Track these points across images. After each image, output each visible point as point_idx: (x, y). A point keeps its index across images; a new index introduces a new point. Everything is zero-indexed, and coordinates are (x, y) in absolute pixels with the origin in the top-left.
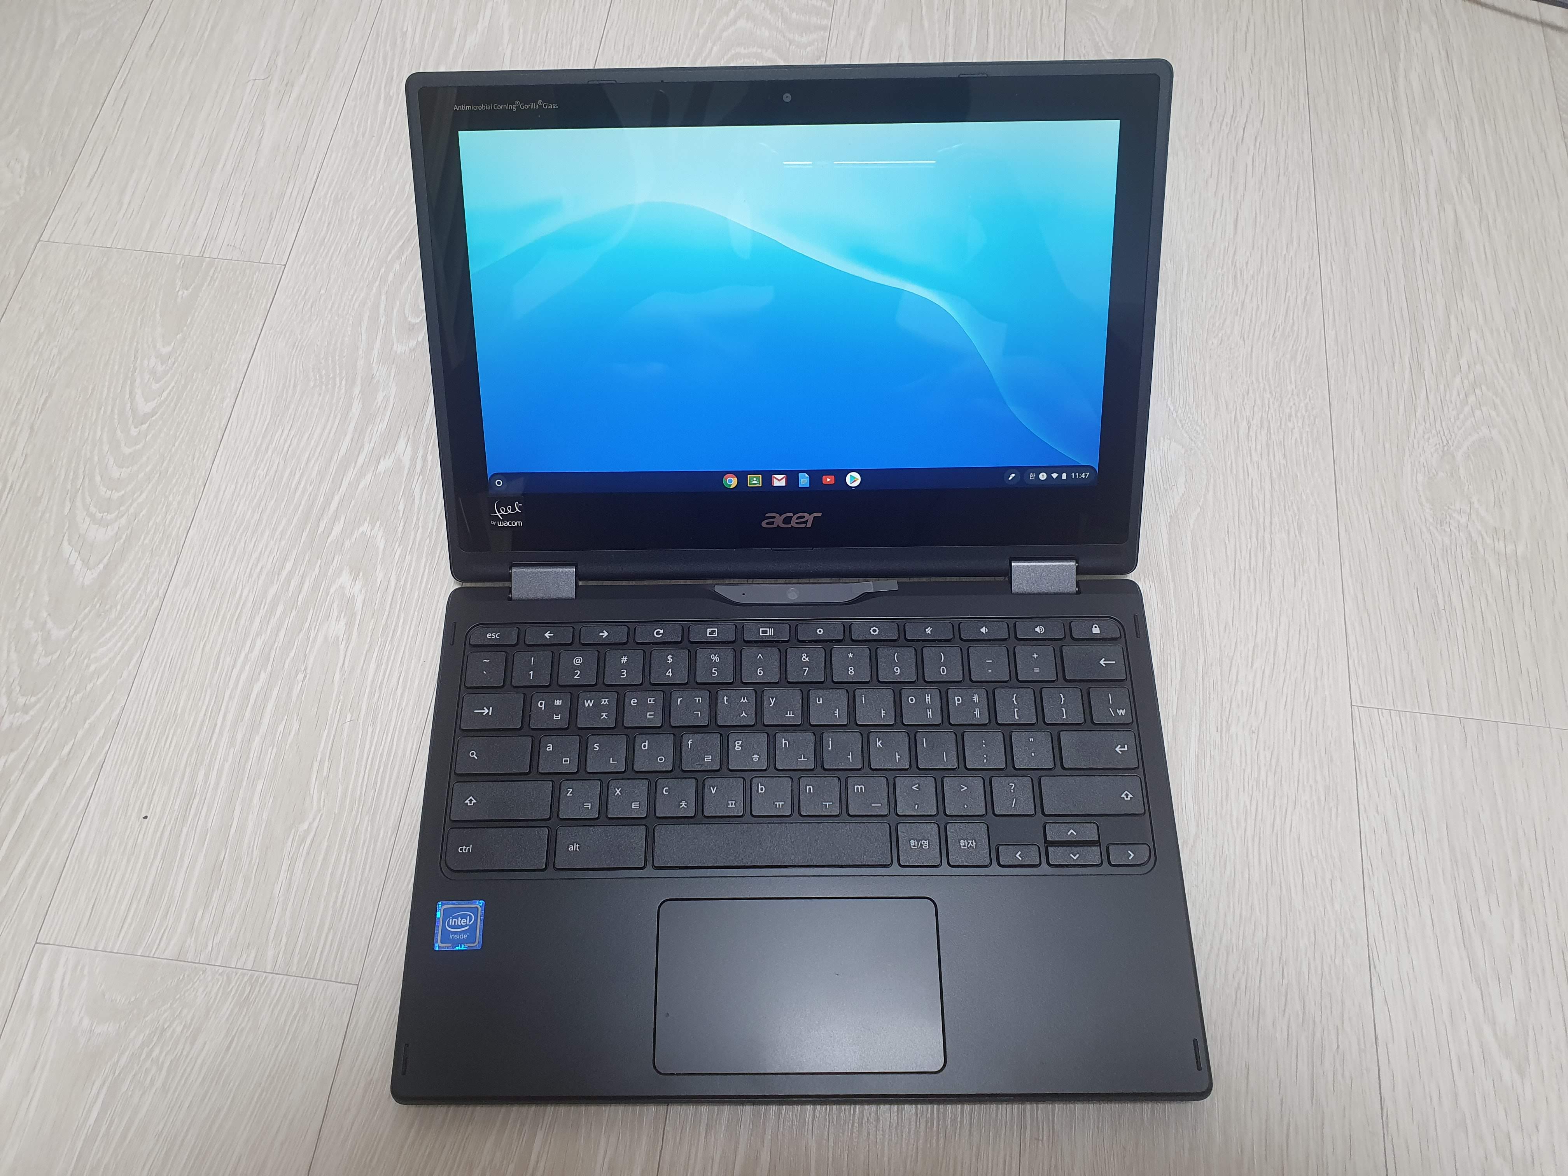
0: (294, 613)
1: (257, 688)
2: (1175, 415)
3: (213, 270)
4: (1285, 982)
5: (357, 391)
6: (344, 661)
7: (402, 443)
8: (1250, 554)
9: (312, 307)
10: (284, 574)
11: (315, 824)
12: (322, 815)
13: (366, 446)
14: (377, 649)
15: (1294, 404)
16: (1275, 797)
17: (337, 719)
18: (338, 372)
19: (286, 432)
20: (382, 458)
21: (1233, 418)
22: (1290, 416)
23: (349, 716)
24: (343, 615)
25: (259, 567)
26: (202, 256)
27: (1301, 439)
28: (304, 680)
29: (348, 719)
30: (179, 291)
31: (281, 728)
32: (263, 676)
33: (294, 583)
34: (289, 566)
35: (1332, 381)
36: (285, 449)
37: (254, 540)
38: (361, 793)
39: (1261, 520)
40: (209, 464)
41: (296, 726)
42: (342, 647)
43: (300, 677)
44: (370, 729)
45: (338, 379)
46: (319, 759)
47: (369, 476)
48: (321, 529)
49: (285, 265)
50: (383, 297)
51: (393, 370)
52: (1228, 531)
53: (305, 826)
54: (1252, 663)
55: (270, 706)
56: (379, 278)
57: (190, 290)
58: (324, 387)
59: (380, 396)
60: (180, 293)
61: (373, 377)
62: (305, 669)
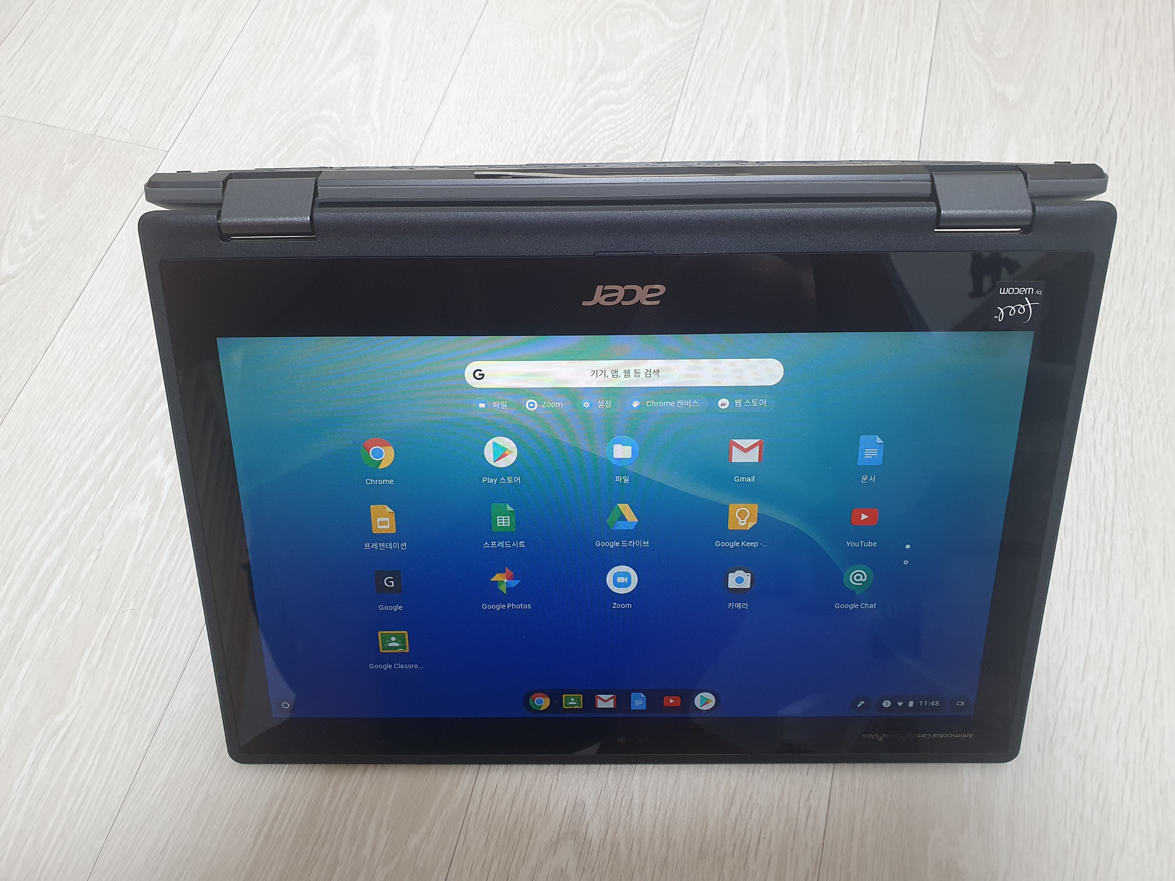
0: (102, 489)
1: (48, 561)
3: (101, 148)
6: (140, 545)
10: (102, 448)
11: (72, 718)
12: (81, 708)
14: (174, 537)
17: (119, 606)
23: (132, 604)
24: (148, 497)
25: (79, 439)
26: (94, 135)
29: (131, 607)
30: (65, 164)
31: (63, 607)
32: (57, 551)
33: (109, 459)
34: (108, 441)
37: (80, 411)
38: (126, 689)
40: (55, 331)
41: (77, 607)
42: (141, 531)
43: (93, 556)
44: (150, 621)
46: (92, 646)
48: (146, 408)
49: (168, 152)
53: (62, 717)
55: (56, 583)
57: (76, 164)
60: (66, 166)
62: (100, 549)
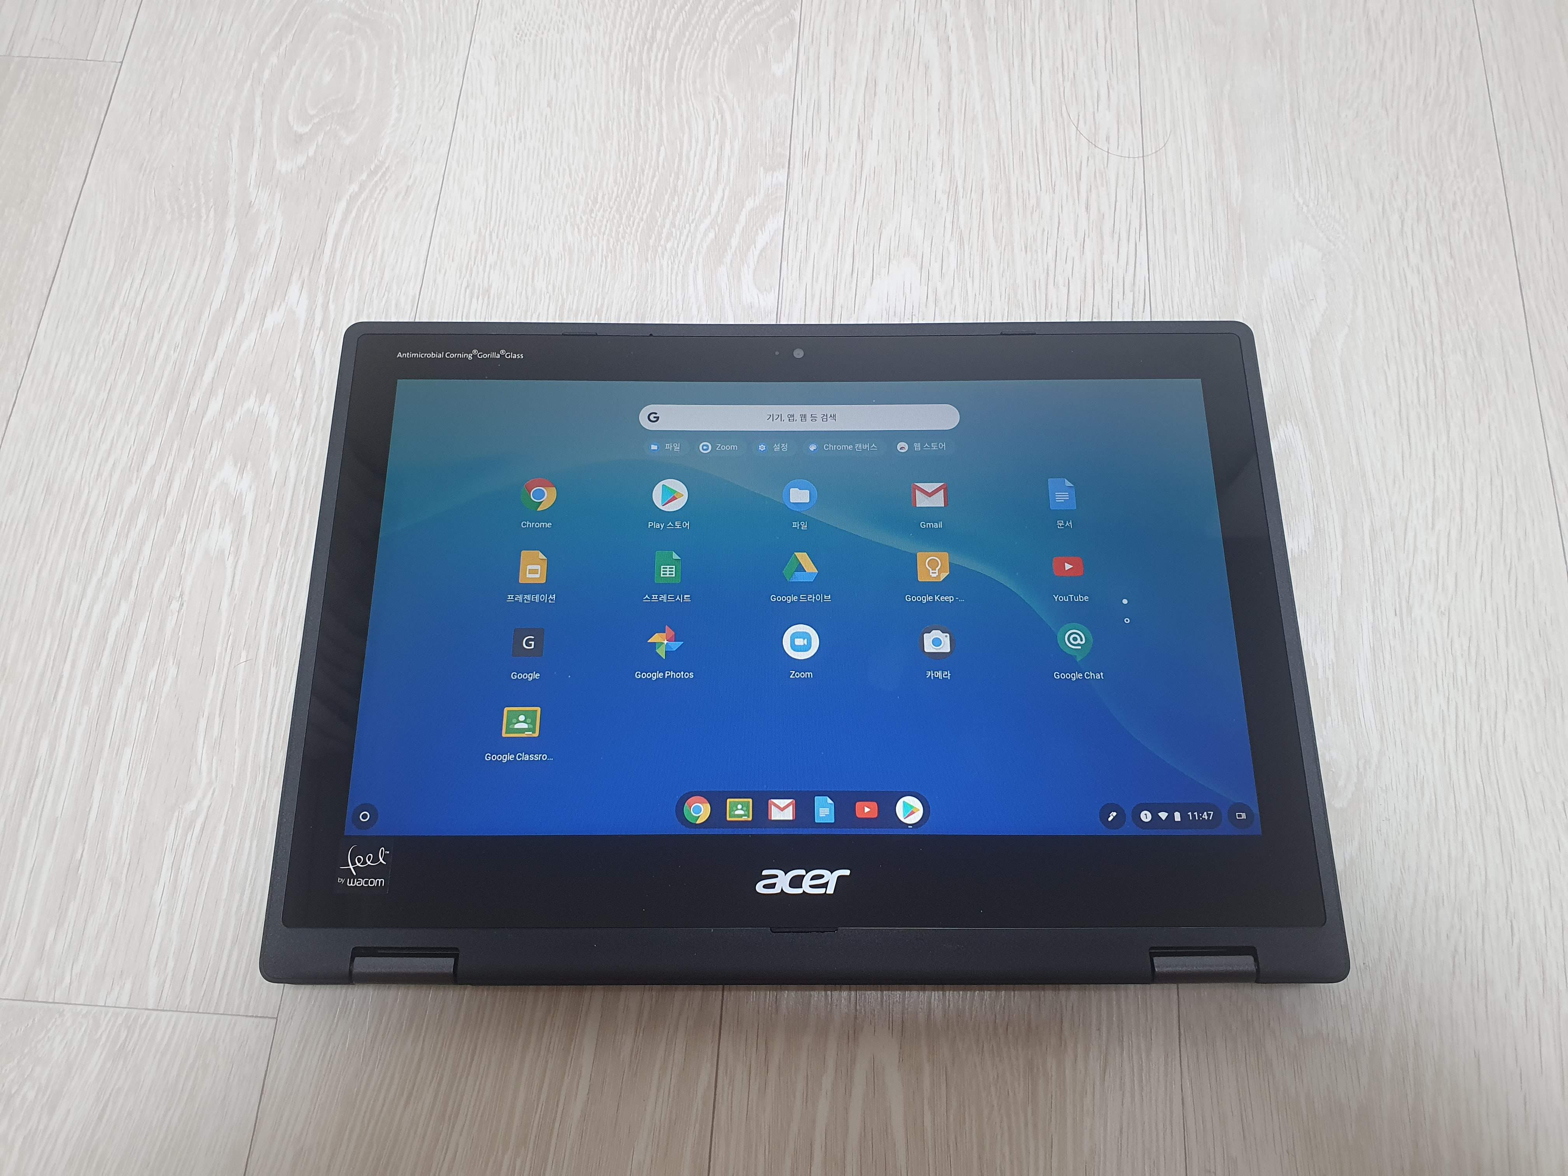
0: (162, 521)
1: (116, 623)
2: (1305, 209)
3: (24, 72)
4: (1516, 940)
5: (230, 224)
6: (233, 581)
7: (294, 289)
8: (1418, 383)
9: (162, 117)
10: (146, 469)
11: (206, 803)
12: (214, 789)
13: (247, 297)
14: (276, 564)
15: (1459, 188)
16: (1479, 696)
17: (228, 660)
18: (203, 200)
19: (137, 281)
20: (269, 311)
21: (1381, 210)
22: (1454, 204)
23: (244, 654)
24: (227, 520)
25: (111, 461)
26: (9, 55)
27: (1471, 231)
28: (180, 609)
29: (243, 659)
31: (152, 675)
32: (124, 608)
33: (160, 480)
34: (151, 459)
35: (1505, 157)
36: (138, 304)
37: (101, 426)
38: (266, 757)
39: (1428, 340)
40: (32, 329)
41: (172, 671)
42: (230, 563)
43: (175, 605)
44: (273, 671)
45: (203, 211)
46: (206, 714)
47: (253, 336)
48: (192, 409)
49: (122, 63)
50: (258, 100)
51: (277, 197)
52: (1387, 356)
53: (192, 806)
54: (1433, 524)
55: (137, 645)
56: (251, 76)
58: (185, 221)
59: (262, 230)
61: (250, 205)
62: (181, 595)
